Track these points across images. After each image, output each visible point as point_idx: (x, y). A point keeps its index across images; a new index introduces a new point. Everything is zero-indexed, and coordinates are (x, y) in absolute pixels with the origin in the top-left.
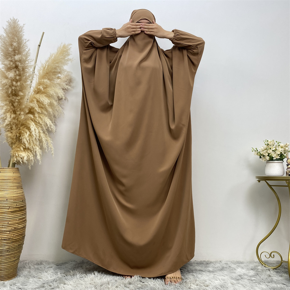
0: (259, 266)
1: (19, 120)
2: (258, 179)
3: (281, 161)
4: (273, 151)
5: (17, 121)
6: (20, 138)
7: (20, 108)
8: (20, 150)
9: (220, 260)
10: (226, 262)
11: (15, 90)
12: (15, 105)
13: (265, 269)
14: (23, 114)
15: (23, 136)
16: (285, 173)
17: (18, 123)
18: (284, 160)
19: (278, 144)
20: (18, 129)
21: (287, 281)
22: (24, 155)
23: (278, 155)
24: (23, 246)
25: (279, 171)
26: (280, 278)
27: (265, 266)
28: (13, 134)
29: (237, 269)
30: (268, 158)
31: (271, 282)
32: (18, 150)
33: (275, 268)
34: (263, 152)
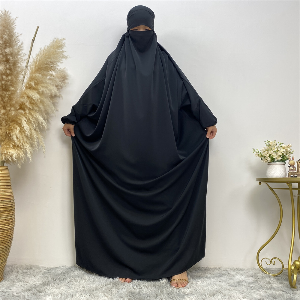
0: (259, 273)
1: (9, 116)
2: (258, 182)
3: (283, 163)
4: (274, 152)
5: (8, 117)
6: (10, 135)
7: (10, 104)
8: (9, 147)
9: (220, 267)
10: (225, 269)
11: (5, 85)
12: (6, 100)
13: (266, 276)
14: (14, 110)
15: (12, 133)
16: (287, 175)
17: (8, 119)
18: (286, 162)
19: (280, 144)
20: (8, 125)
21: (287, 288)
22: (13, 152)
23: (279, 156)
24: (10, 248)
25: (280, 172)
26: (280, 285)
27: (265, 273)
28: (3, 131)
29: (236, 276)
30: (269, 159)
31: (270, 289)
32: (7, 148)
33: (275, 276)
34: (264, 153)
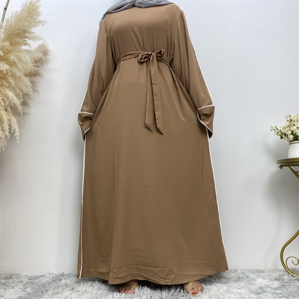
4: (297, 128)
10: (242, 271)
13: (293, 279)
29: (257, 280)
34: (285, 130)
